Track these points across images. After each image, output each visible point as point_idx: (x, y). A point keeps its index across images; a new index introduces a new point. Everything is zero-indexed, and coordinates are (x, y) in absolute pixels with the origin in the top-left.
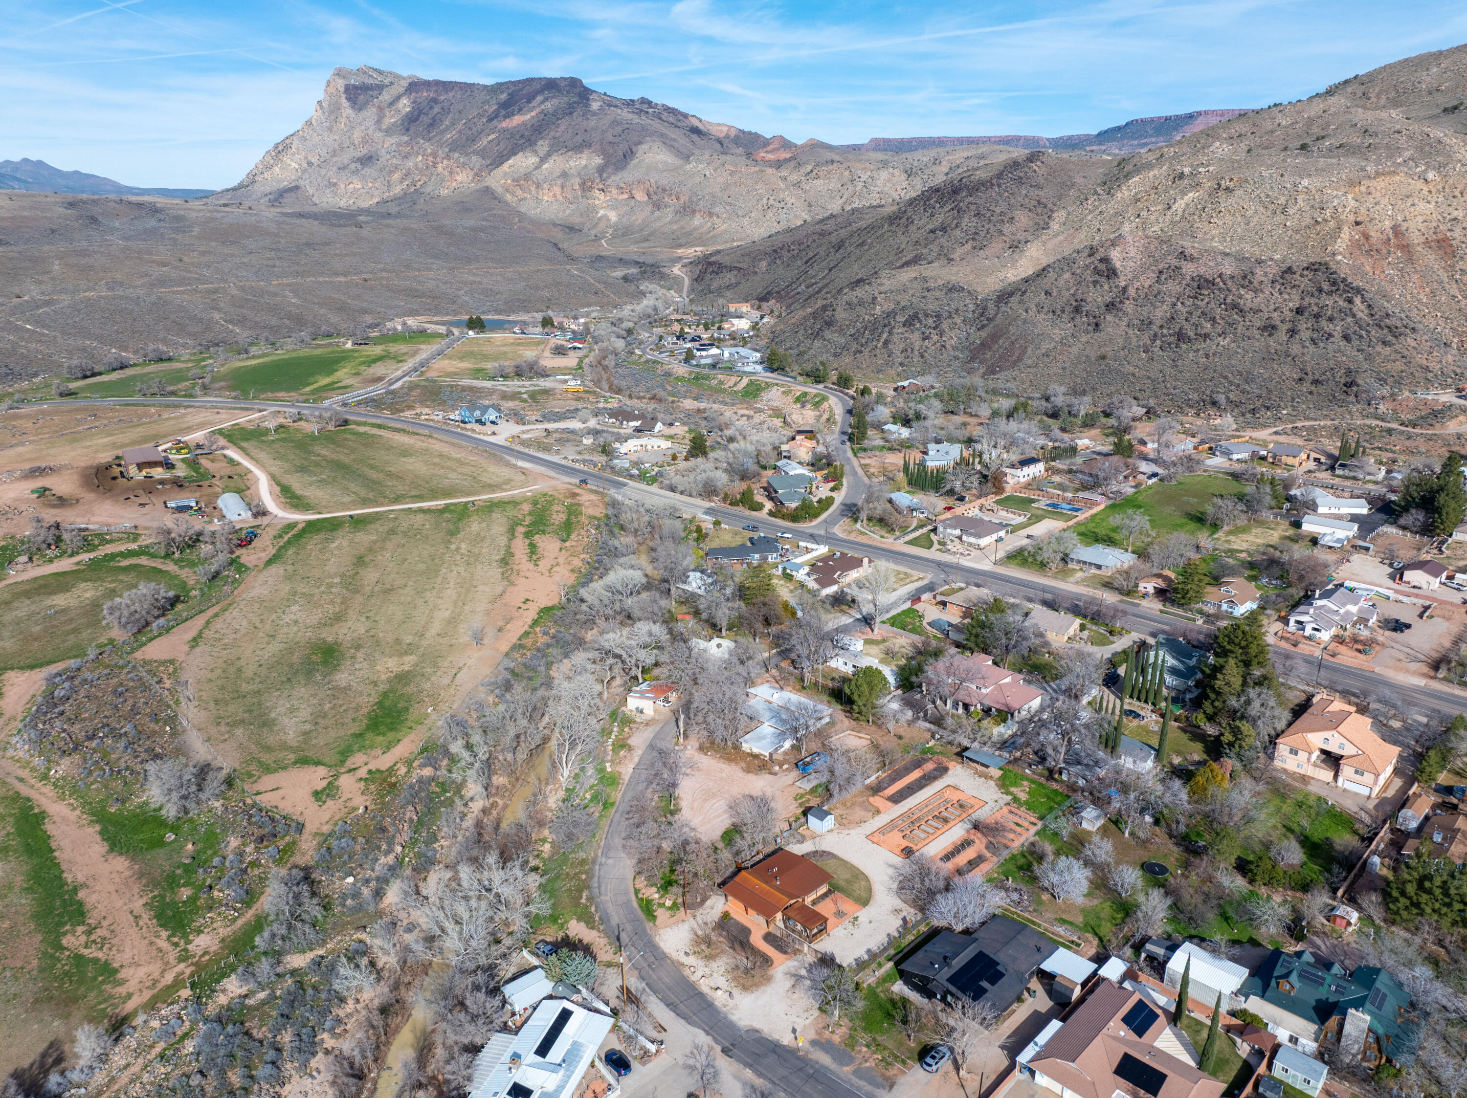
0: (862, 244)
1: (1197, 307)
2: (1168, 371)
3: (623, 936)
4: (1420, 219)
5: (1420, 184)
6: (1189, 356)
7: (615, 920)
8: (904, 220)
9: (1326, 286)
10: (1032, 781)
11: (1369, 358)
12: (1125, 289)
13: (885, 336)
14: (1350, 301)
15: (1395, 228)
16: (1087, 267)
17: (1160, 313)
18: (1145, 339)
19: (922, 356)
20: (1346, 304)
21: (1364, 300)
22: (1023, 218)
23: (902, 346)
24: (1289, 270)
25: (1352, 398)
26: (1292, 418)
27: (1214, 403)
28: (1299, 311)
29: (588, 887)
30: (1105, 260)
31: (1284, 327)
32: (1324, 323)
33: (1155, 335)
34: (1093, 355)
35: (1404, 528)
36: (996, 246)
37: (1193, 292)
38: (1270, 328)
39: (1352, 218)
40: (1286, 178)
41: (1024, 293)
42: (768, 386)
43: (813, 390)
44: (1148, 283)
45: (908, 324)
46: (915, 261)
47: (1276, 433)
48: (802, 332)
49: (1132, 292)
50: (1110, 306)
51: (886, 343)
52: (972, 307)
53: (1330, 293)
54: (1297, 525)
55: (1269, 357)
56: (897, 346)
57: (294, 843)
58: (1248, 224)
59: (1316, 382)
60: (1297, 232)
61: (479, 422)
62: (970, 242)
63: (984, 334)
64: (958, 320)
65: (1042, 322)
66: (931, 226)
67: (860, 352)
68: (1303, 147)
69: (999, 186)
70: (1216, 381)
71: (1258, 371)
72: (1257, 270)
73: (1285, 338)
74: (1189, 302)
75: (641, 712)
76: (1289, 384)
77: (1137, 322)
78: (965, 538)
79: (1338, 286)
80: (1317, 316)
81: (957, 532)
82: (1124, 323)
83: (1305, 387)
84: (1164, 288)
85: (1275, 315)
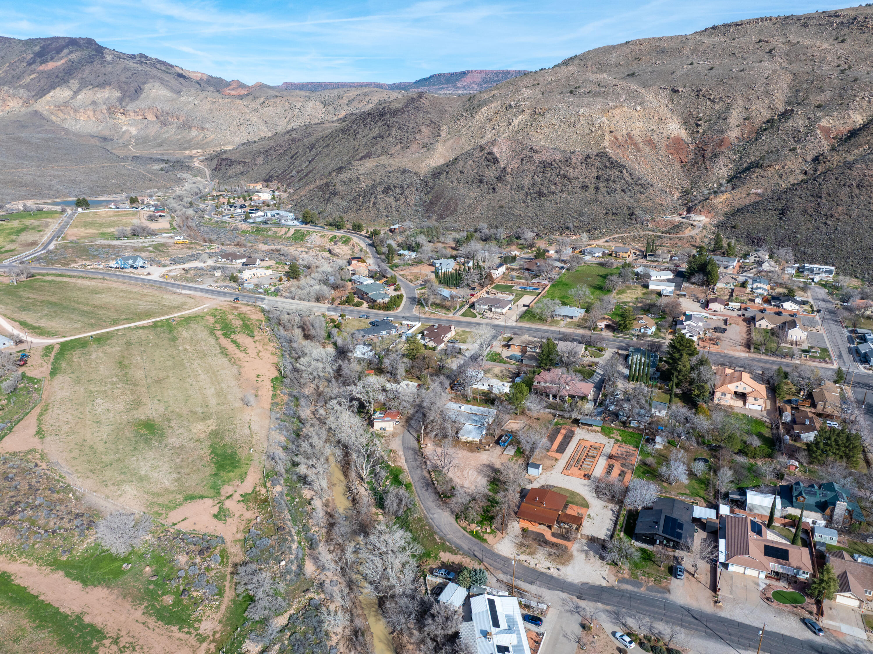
0: (328, 146)
1: (546, 178)
2: (538, 212)
3: (476, 553)
4: (638, 130)
5: (634, 112)
6: (547, 204)
7: (466, 547)
8: (352, 132)
9: (608, 165)
10: (618, 430)
11: (636, 201)
12: (505, 169)
13: (373, 200)
14: (621, 172)
15: (628, 134)
16: (481, 157)
17: (527, 181)
18: (522, 196)
19: (398, 211)
20: (619, 174)
21: (627, 172)
22: (426, 131)
23: (384, 205)
24: (588, 156)
25: (634, 222)
26: (611, 233)
27: (568, 228)
28: (598, 178)
29: (435, 533)
30: (490, 153)
31: (592, 187)
32: (611, 184)
33: (527, 193)
34: (496, 206)
35: (693, 283)
36: (415, 147)
37: (542, 170)
38: (585, 187)
39: (608, 129)
40: (571, 108)
41: (447, 173)
42: (309, 233)
43: (340, 233)
44: (516, 166)
45: (386, 191)
46: (369, 155)
47: (606, 241)
48: (316, 199)
49: (509, 170)
50: (499, 178)
51: (374, 204)
52: (419, 182)
53: (611, 168)
54: (647, 286)
55: (588, 203)
56: (382, 206)
57: (224, 550)
58: (557, 133)
59: (614, 214)
60: (583, 136)
61: (132, 267)
62: (399, 144)
63: (430, 196)
64: (413, 189)
65: (462, 189)
66: (371, 135)
67: (360, 210)
68: (571, 92)
69: (408, 112)
70: (565, 216)
71: (584, 210)
72: (572, 157)
73: (593, 192)
74: (541, 175)
75: (384, 430)
76: (601, 216)
77: (515, 187)
78: (493, 309)
79: (614, 164)
80: (607, 180)
81: (487, 307)
82: (509, 187)
83: (610, 217)
84: (526, 168)
85: (586, 180)
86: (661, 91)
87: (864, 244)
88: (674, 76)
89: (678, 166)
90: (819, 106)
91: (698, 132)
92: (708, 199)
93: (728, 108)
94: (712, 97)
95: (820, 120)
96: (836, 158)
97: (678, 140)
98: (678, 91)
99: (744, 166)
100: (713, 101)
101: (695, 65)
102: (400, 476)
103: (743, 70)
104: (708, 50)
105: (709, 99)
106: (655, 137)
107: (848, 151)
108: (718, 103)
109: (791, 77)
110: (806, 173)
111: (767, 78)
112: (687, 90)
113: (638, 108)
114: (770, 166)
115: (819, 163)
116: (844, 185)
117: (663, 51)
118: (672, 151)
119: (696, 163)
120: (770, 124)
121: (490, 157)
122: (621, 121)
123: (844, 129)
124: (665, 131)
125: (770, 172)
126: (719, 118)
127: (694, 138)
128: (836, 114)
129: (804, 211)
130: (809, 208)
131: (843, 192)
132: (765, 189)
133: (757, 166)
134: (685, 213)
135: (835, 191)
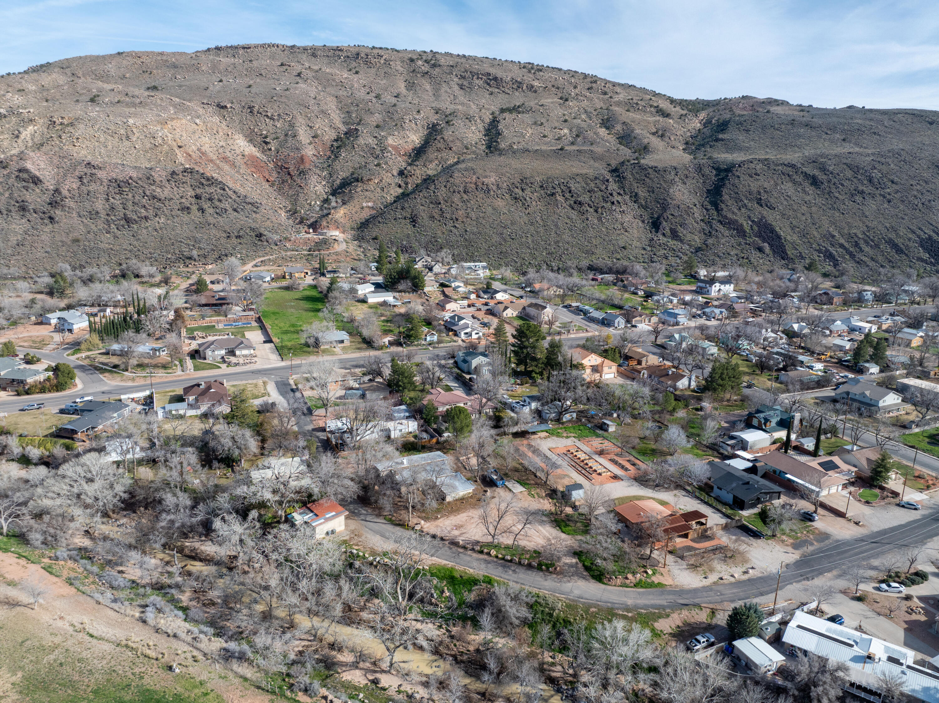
1: (127, 200)
2: (136, 243)
3: (679, 602)
4: (207, 145)
5: (195, 126)
6: (144, 232)
7: (661, 602)
9: (203, 181)
11: (254, 221)
12: (57, 191)
14: (224, 190)
15: (199, 150)
16: (9, 176)
17: (100, 205)
18: (101, 225)
20: (222, 192)
21: (230, 189)
24: (173, 173)
26: (250, 257)
27: (190, 258)
28: (198, 197)
29: (611, 608)
30: (23, 170)
31: (194, 208)
32: (217, 203)
33: (107, 221)
34: (67, 241)
37: (117, 190)
38: (186, 209)
39: (174, 143)
40: (111, 117)
44: (75, 186)
47: (256, 266)
49: (65, 192)
50: (53, 204)
53: (209, 185)
54: (365, 301)
55: (199, 226)
58: (106, 147)
59: (238, 237)
60: (146, 151)
68: (92, 100)
70: (177, 244)
71: (198, 235)
72: (153, 174)
73: (199, 214)
74: (118, 197)
75: (333, 532)
76: (223, 241)
77: (85, 213)
78: (238, 353)
79: (211, 181)
80: (210, 199)
81: (223, 352)
82: (75, 215)
83: (234, 241)
84: (90, 188)
85: (183, 200)
86: (206, 106)
87: (493, 241)
88: (209, 91)
89: (266, 185)
90: (377, 126)
91: (270, 149)
92: (329, 214)
93: (292, 125)
94: (269, 114)
95: (386, 138)
96: (418, 172)
97: (253, 158)
98: (226, 107)
99: (338, 182)
100: (272, 118)
101: (225, 82)
102: (457, 575)
103: (287, 89)
104: (229, 69)
105: (267, 116)
106: (228, 154)
107: (425, 166)
108: (278, 121)
109: (335, 99)
110: (400, 186)
111: (315, 98)
112: (237, 106)
113: (198, 121)
114: (370, 180)
115: (406, 177)
116: (454, 192)
117: (175, 66)
118: (254, 170)
119: (283, 181)
120: (339, 143)
121: (25, 176)
122: (184, 135)
123: (409, 147)
124: (236, 148)
125: (371, 186)
126: (286, 135)
127: (269, 156)
128: (396, 133)
129: (432, 217)
130: (435, 215)
131: (456, 198)
132: (374, 202)
133: (357, 180)
134: (311, 231)
135: (449, 198)
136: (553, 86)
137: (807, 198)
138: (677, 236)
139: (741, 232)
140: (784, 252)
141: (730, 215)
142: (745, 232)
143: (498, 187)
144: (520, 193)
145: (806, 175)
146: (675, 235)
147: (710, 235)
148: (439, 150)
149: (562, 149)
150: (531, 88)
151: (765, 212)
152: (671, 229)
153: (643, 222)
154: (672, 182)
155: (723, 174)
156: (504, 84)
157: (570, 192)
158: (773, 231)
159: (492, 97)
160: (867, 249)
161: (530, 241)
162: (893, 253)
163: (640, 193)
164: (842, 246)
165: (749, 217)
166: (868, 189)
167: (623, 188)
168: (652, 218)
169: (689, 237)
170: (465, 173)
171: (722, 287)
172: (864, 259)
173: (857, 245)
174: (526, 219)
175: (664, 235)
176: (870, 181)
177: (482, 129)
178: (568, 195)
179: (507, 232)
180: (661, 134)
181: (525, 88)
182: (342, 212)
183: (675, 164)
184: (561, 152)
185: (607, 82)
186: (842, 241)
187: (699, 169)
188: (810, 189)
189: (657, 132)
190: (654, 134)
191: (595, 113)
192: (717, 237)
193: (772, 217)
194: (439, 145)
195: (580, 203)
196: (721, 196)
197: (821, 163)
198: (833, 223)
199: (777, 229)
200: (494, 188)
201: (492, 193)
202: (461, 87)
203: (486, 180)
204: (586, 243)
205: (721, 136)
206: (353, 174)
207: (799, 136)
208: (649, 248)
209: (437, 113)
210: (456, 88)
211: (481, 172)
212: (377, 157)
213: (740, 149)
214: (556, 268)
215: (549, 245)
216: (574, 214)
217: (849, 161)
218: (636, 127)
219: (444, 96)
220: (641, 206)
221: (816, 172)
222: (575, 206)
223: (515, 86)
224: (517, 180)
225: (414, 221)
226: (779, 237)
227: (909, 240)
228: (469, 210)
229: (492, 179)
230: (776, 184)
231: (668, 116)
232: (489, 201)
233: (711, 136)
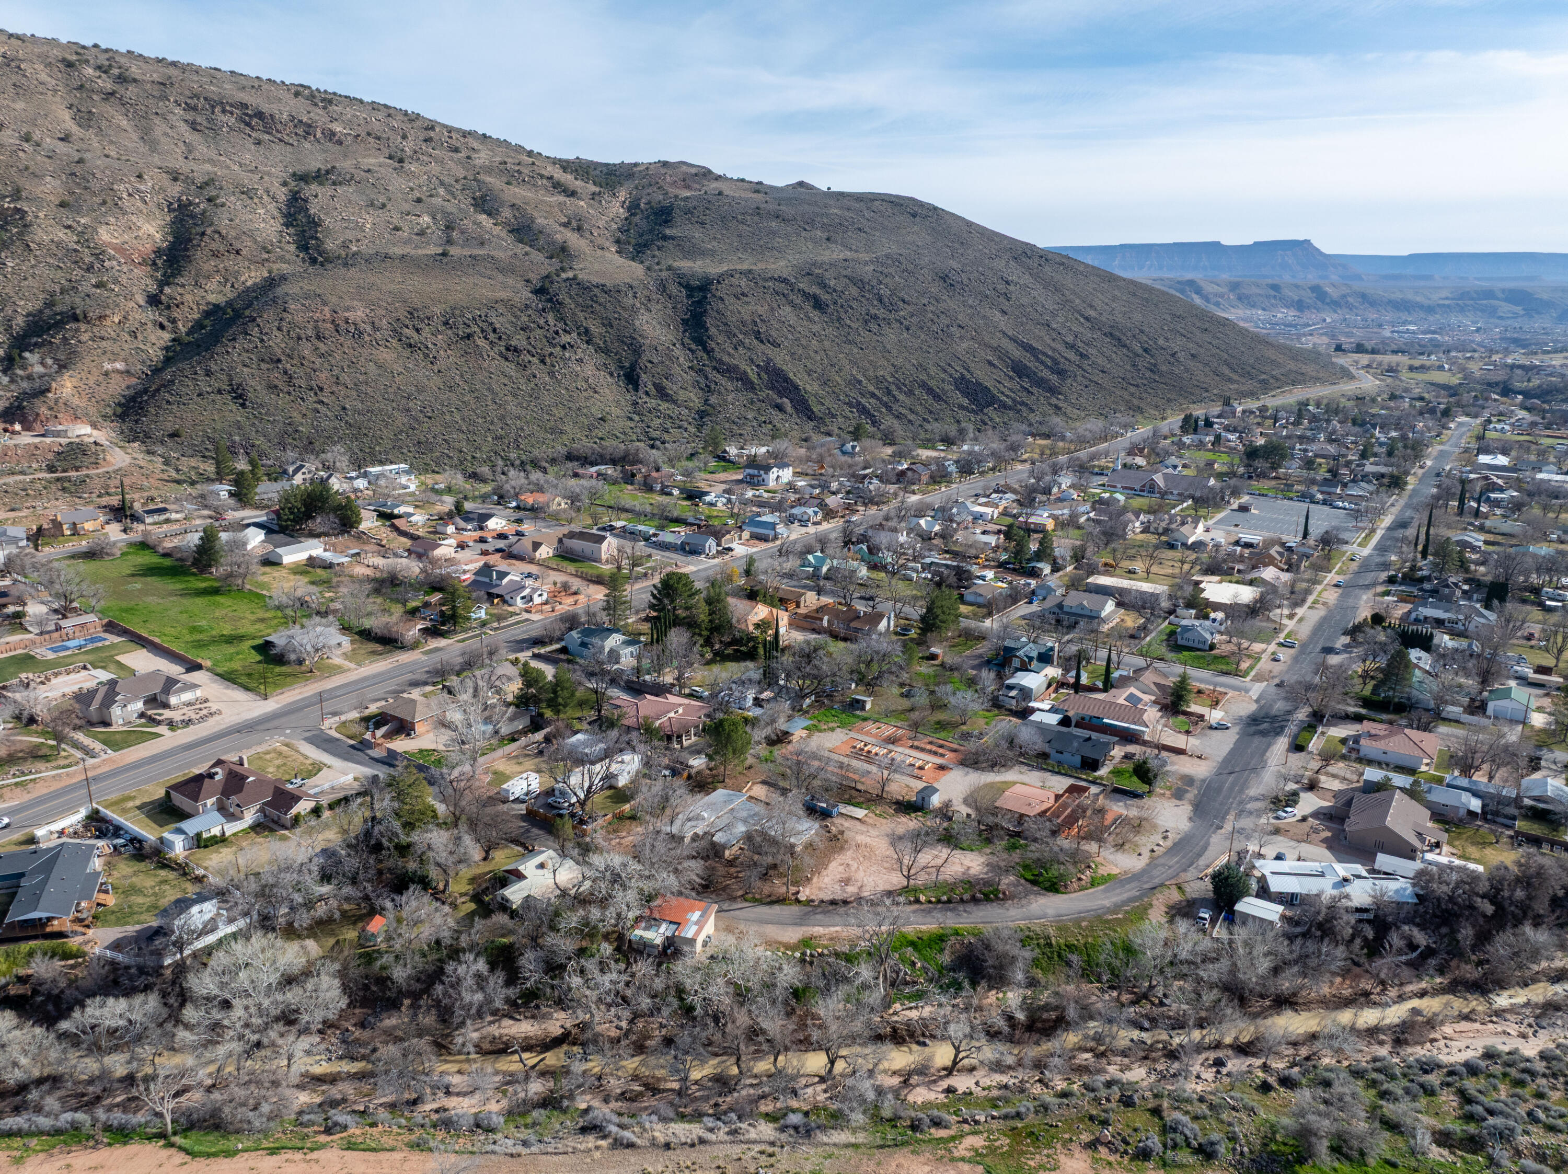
35: (321, 535)
78: (173, 700)
81: (139, 705)
87: (399, 423)
90: (63, 205)
92: (42, 390)
95: (95, 230)
96: (188, 297)
102: (914, 938)
107: (197, 284)
110: (162, 327)
115: (168, 307)
116: (299, 338)
123: (147, 248)
125: (109, 328)
128: (112, 220)
129: (273, 388)
130: (276, 382)
131: (306, 349)
132: (125, 360)
133: (75, 318)
134: (18, 427)
135: (292, 349)
136: (369, 134)
137: (815, 328)
138: (667, 395)
139: (748, 385)
140: (808, 408)
141: (726, 359)
142: (752, 383)
143: (376, 328)
144: (415, 335)
145: (805, 294)
146: (662, 393)
147: (709, 390)
148: (216, 255)
149: (444, 254)
150: (331, 135)
151: (770, 351)
152: (654, 384)
153: (611, 374)
154: (634, 310)
155: (698, 296)
156: (279, 126)
157: (494, 330)
158: (787, 379)
159: (261, 149)
160: (901, 397)
161: (458, 418)
162: (931, 401)
163: (592, 328)
164: (873, 395)
165: (752, 360)
166: (881, 313)
167: (562, 319)
168: (622, 368)
169: (682, 395)
170: (307, 303)
171: (781, 473)
172: (903, 411)
173: (889, 392)
174: (437, 381)
175: (647, 393)
176: (880, 300)
177: (276, 213)
178: (492, 336)
179: (415, 405)
180: (578, 226)
181: (319, 135)
182: (69, 385)
183: (628, 280)
184: (445, 260)
185: (450, 130)
186: (871, 388)
187: (662, 287)
188: (814, 314)
189: (569, 223)
190: (566, 225)
191: (459, 187)
192: (720, 393)
193: (780, 359)
194: (214, 246)
195: (516, 350)
196: (707, 330)
197: (817, 276)
198: (854, 363)
199: (791, 375)
200: (368, 328)
201: (367, 338)
202: (194, 126)
203: (350, 315)
204: (546, 417)
205: (668, 232)
206: (50, 304)
207: (774, 233)
208: (636, 418)
209: (175, 179)
210: (184, 128)
211: (334, 299)
212: (89, 268)
213: (703, 253)
214: (518, 462)
215: (492, 423)
216: (510, 369)
217: (848, 272)
218: (535, 214)
219: (166, 144)
220: (598, 349)
221: (815, 290)
222: (510, 355)
223: (300, 131)
224: (402, 314)
225: (239, 395)
226: (796, 388)
227: (943, 381)
228: (336, 371)
229: (359, 314)
230: (772, 309)
231: (573, 194)
232: (366, 352)
233: (651, 231)
